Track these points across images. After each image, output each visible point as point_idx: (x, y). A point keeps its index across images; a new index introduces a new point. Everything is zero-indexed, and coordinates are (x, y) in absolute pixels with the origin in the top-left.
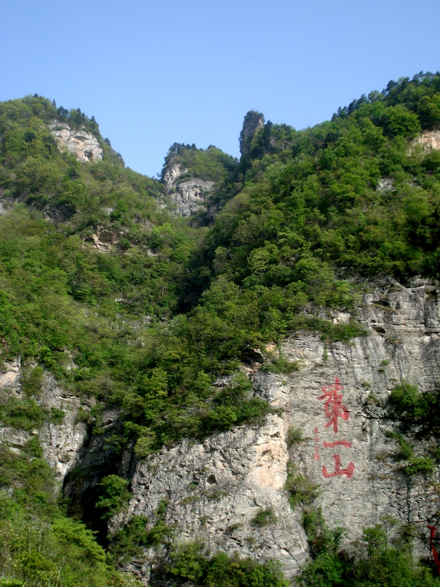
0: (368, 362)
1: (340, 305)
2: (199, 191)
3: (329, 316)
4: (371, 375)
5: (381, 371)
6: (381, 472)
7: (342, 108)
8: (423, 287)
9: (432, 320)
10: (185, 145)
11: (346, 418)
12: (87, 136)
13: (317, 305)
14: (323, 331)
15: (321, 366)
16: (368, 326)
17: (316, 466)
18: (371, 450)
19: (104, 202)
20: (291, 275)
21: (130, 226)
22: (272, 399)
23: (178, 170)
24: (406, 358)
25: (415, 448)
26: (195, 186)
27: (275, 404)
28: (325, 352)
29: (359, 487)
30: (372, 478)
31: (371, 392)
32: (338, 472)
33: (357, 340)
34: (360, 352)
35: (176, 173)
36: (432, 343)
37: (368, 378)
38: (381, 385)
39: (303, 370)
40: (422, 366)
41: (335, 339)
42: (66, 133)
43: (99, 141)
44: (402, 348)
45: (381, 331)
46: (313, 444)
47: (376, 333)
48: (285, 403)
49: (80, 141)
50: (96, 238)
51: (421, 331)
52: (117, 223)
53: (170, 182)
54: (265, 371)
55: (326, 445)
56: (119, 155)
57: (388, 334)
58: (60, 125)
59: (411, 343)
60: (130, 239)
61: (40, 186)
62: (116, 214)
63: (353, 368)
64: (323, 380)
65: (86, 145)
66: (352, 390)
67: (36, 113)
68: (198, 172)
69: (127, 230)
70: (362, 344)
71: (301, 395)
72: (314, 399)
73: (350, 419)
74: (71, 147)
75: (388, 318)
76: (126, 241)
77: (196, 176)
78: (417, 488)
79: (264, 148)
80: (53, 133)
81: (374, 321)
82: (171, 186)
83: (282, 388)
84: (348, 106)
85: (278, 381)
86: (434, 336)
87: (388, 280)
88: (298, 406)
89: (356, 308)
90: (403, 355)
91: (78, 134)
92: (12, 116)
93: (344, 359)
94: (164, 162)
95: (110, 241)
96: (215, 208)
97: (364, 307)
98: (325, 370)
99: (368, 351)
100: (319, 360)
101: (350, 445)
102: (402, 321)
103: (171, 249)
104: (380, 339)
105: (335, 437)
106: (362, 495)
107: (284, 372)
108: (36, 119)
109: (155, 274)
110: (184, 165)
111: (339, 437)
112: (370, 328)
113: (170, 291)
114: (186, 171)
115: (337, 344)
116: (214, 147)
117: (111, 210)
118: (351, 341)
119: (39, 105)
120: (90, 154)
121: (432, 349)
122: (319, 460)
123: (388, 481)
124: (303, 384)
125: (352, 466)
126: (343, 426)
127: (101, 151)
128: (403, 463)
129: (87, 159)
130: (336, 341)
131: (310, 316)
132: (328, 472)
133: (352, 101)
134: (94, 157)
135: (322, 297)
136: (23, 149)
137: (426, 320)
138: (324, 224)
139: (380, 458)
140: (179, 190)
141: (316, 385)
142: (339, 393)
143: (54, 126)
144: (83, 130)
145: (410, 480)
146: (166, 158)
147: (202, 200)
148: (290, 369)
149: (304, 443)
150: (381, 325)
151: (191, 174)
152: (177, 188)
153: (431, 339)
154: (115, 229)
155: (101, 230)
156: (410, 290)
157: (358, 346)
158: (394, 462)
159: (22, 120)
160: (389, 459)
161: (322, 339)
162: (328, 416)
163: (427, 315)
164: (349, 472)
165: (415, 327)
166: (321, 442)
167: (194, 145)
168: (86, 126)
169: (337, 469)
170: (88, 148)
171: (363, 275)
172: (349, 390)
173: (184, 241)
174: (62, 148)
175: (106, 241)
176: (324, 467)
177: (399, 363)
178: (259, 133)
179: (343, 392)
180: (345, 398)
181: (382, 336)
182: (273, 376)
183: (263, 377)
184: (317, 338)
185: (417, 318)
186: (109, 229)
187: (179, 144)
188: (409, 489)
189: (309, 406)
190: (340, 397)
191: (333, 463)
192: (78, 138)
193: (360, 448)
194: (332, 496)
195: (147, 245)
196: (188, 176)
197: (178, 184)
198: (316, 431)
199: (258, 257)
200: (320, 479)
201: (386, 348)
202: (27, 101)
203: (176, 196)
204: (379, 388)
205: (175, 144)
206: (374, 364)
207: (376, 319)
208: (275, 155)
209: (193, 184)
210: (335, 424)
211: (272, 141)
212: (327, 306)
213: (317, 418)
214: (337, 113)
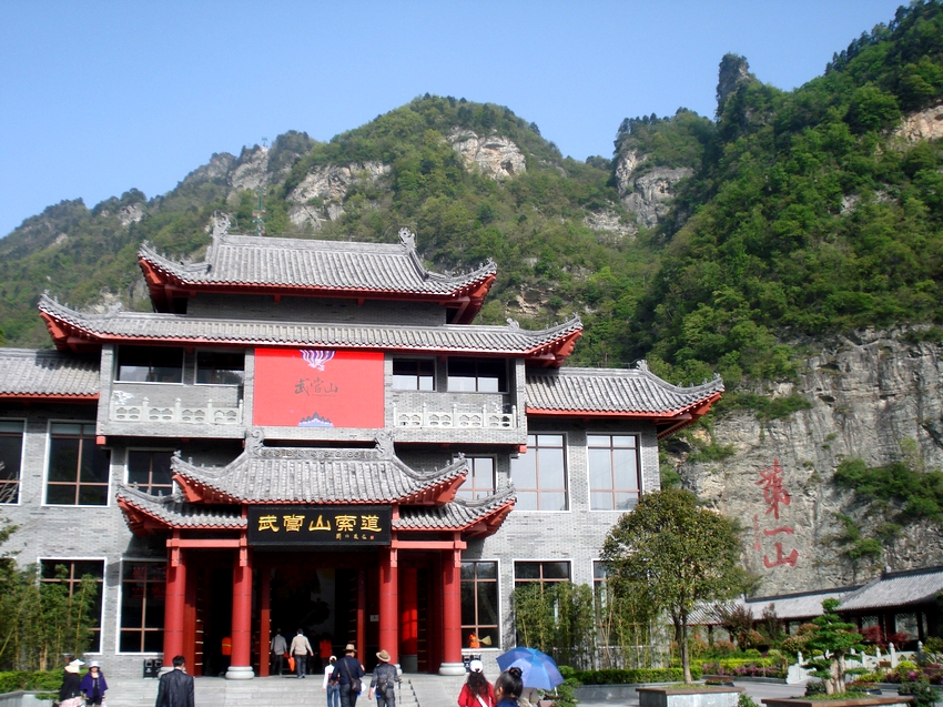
0: (812, 438)
1: (780, 375)
2: (666, 186)
3: (766, 390)
4: (814, 453)
5: (825, 447)
6: (827, 557)
7: (839, 54)
8: (877, 342)
9: (887, 381)
10: (641, 118)
11: (788, 503)
12: (500, 142)
13: (753, 377)
14: (760, 408)
15: (758, 448)
16: (812, 396)
17: (757, 556)
18: (816, 535)
19: (524, 252)
20: (725, 345)
21: (560, 278)
22: (700, 490)
23: (633, 159)
24: (857, 428)
25: (863, 530)
26: (660, 179)
27: (703, 496)
28: (762, 432)
29: (803, 575)
30: (817, 564)
31: (815, 472)
32: (780, 561)
33: (799, 414)
34: (802, 428)
35: (631, 163)
36: (889, 408)
37: (810, 456)
38: (826, 463)
39: (739, 453)
40: (875, 436)
41: (772, 416)
42: (473, 144)
43: (517, 146)
44: (854, 417)
45: (828, 399)
46: (753, 533)
47: (823, 403)
48: (717, 493)
49: (493, 151)
50: (520, 299)
51: (875, 395)
52: (544, 278)
53: (625, 177)
54: (692, 461)
55: (766, 533)
56: (552, 145)
57: (838, 401)
58: (463, 134)
59: (864, 410)
60: (562, 295)
61: (448, 237)
62: (540, 267)
63: (793, 446)
64: (761, 463)
65: (502, 154)
66: (792, 472)
67: (430, 123)
68: (662, 158)
69: (557, 284)
70: (805, 417)
71: (738, 482)
72: (752, 485)
73: (791, 504)
74: (482, 160)
75: (837, 384)
76: (557, 298)
77: (660, 164)
78: (863, 572)
79: (738, 125)
80: (456, 147)
81: (820, 390)
82: (626, 183)
83: (712, 477)
84: (846, 49)
85: (706, 470)
86: (891, 399)
87: (837, 338)
88: (735, 493)
89: (800, 375)
90: (854, 425)
91: (489, 143)
92: (401, 134)
93: (783, 438)
94: (615, 149)
95: (538, 300)
96: (684, 214)
97: (809, 374)
98: (762, 451)
99: (812, 426)
100: (755, 441)
101: (792, 531)
102: (853, 386)
103: (613, 301)
104: (827, 409)
105: (777, 524)
106: (806, 584)
107: (716, 459)
108: (430, 132)
109: (596, 337)
110: (642, 150)
111: (780, 523)
112: (816, 398)
113: (615, 357)
114: (645, 158)
115: (775, 421)
116: (685, 109)
117: (535, 260)
118: (792, 416)
119: (434, 110)
120: (508, 166)
121: (888, 415)
122: (760, 549)
123: (834, 566)
124: (740, 469)
125: (795, 554)
126: (785, 511)
127: (522, 157)
128: (849, 547)
129: (505, 173)
130: (773, 419)
131: (746, 392)
132: (771, 561)
133: (851, 42)
134: (515, 169)
135: (757, 369)
136: (421, 185)
137: (880, 381)
138: (764, 275)
139: (825, 543)
140: (638, 188)
141: (754, 469)
142: (778, 476)
143: (455, 136)
144: (495, 134)
145: (857, 563)
146: (615, 142)
147: (672, 196)
148: (722, 455)
149: (743, 533)
150: (829, 392)
151: (651, 162)
152: (635, 186)
153: (887, 403)
154: (542, 285)
155: (525, 289)
156: (861, 348)
157: (800, 421)
158: (839, 546)
159: (414, 137)
160: (834, 543)
161: (758, 418)
162: (768, 502)
163: (881, 375)
164: (792, 560)
165: (868, 391)
166: (761, 531)
167: (653, 116)
168: (498, 128)
169: (779, 557)
170: (505, 158)
171: (809, 334)
172: (789, 472)
173: (629, 288)
174: (471, 166)
175: (534, 301)
176: (765, 557)
177: (849, 435)
178: (730, 103)
179: (783, 474)
180: (785, 481)
181: (830, 406)
182: (700, 465)
183: (690, 468)
184: (752, 418)
185: (870, 379)
186: (534, 286)
187: (632, 120)
188: (855, 574)
189: (747, 493)
190: (780, 480)
191: (775, 552)
192: (490, 147)
193: (804, 533)
194: (775, 586)
195: (584, 299)
196: (648, 166)
197: (636, 179)
198: (756, 519)
199: (690, 325)
200: (762, 570)
201: (835, 418)
202: (416, 106)
203: (635, 197)
204: (823, 466)
205: (626, 120)
206: (818, 440)
207: (822, 387)
208: (752, 137)
209: (656, 177)
210: (776, 510)
211: (748, 115)
212: (765, 378)
213: (757, 505)
214: (831, 61)
